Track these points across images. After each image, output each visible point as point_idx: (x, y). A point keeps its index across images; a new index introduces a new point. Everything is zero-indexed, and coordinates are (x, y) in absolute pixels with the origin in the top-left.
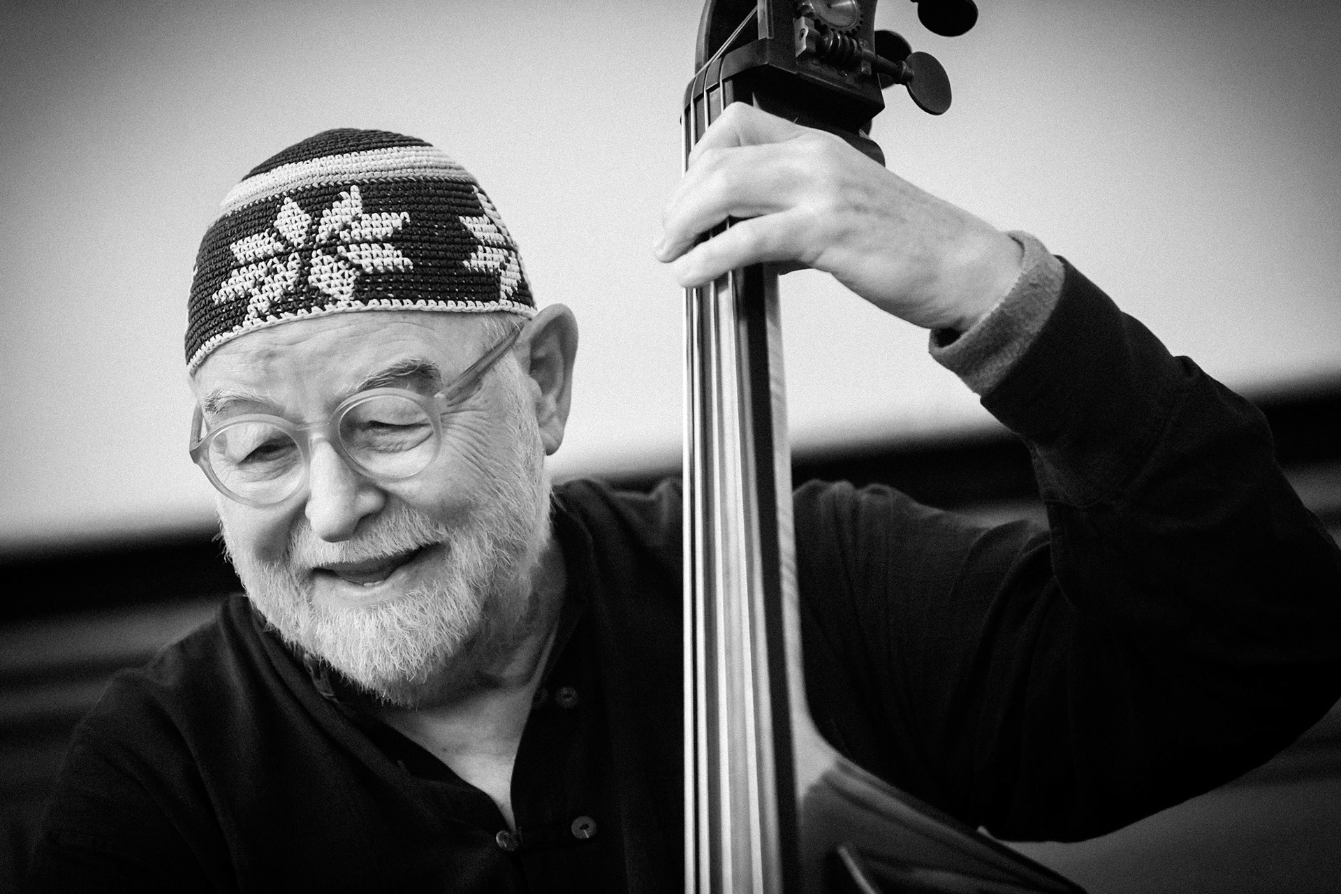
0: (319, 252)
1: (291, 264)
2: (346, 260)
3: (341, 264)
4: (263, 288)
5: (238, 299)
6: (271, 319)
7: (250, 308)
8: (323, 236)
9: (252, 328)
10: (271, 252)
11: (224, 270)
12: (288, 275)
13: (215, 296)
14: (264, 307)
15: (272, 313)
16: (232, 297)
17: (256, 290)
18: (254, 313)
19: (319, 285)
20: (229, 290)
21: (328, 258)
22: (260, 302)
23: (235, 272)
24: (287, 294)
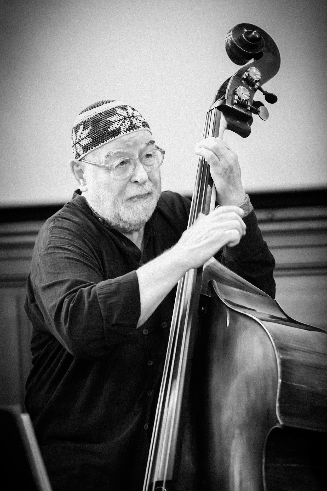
0: (132, 118)
1: (128, 120)
2: (138, 119)
3: (138, 120)
4: (124, 126)
5: (117, 129)
6: (128, 132)
7: (122, 130)
8: (131, 115)
9: (123, 134)
10: (121, 119)
11: (109, 123)
12: (128, 122)
13: (109, 129)
14: (125, 130)
15: (127, 131)
16: (115, 129)
17: (122, 126)
18: (124, 131)
19: (136, 124)
20: (113, 127)
21: (135, 119)
22: (123, 129)
23: (113, 123)
24: (129, 126)
